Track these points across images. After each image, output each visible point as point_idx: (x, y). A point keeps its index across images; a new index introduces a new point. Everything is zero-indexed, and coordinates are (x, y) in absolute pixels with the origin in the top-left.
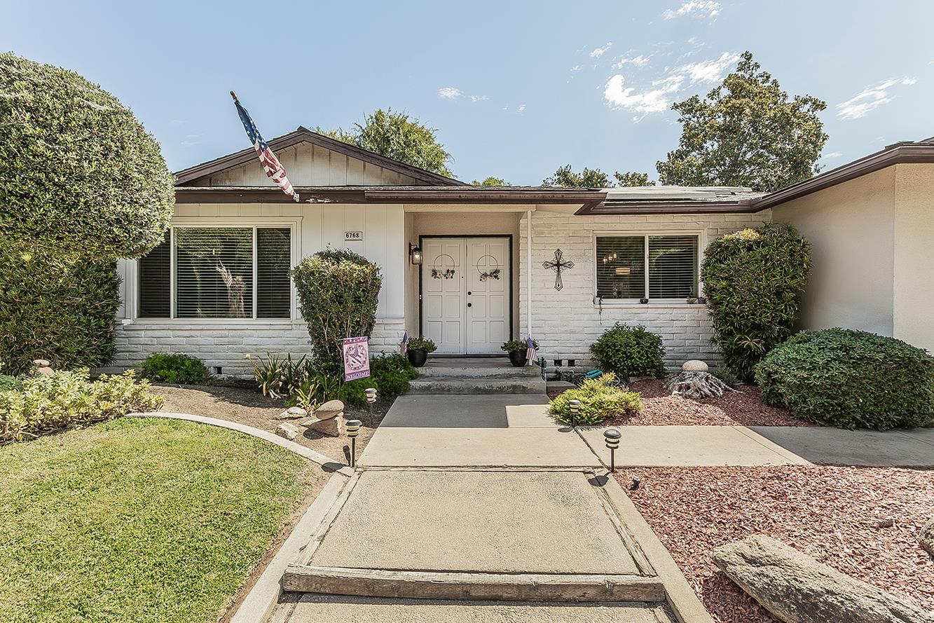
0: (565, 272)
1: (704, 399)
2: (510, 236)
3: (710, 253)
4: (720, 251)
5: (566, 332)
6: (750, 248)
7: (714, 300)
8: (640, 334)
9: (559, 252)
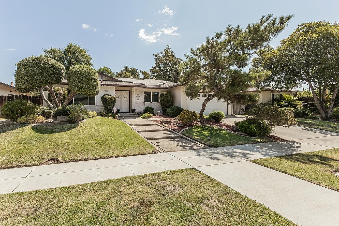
0: (139, 97)
1: (160, 116)
2: (129, 91)
3: (160, 95)
4: (162, 95)
5: (139, 108)
6: (165, 95)
7: (161, 102)
8: (151, 108)
9: (138, 94)
